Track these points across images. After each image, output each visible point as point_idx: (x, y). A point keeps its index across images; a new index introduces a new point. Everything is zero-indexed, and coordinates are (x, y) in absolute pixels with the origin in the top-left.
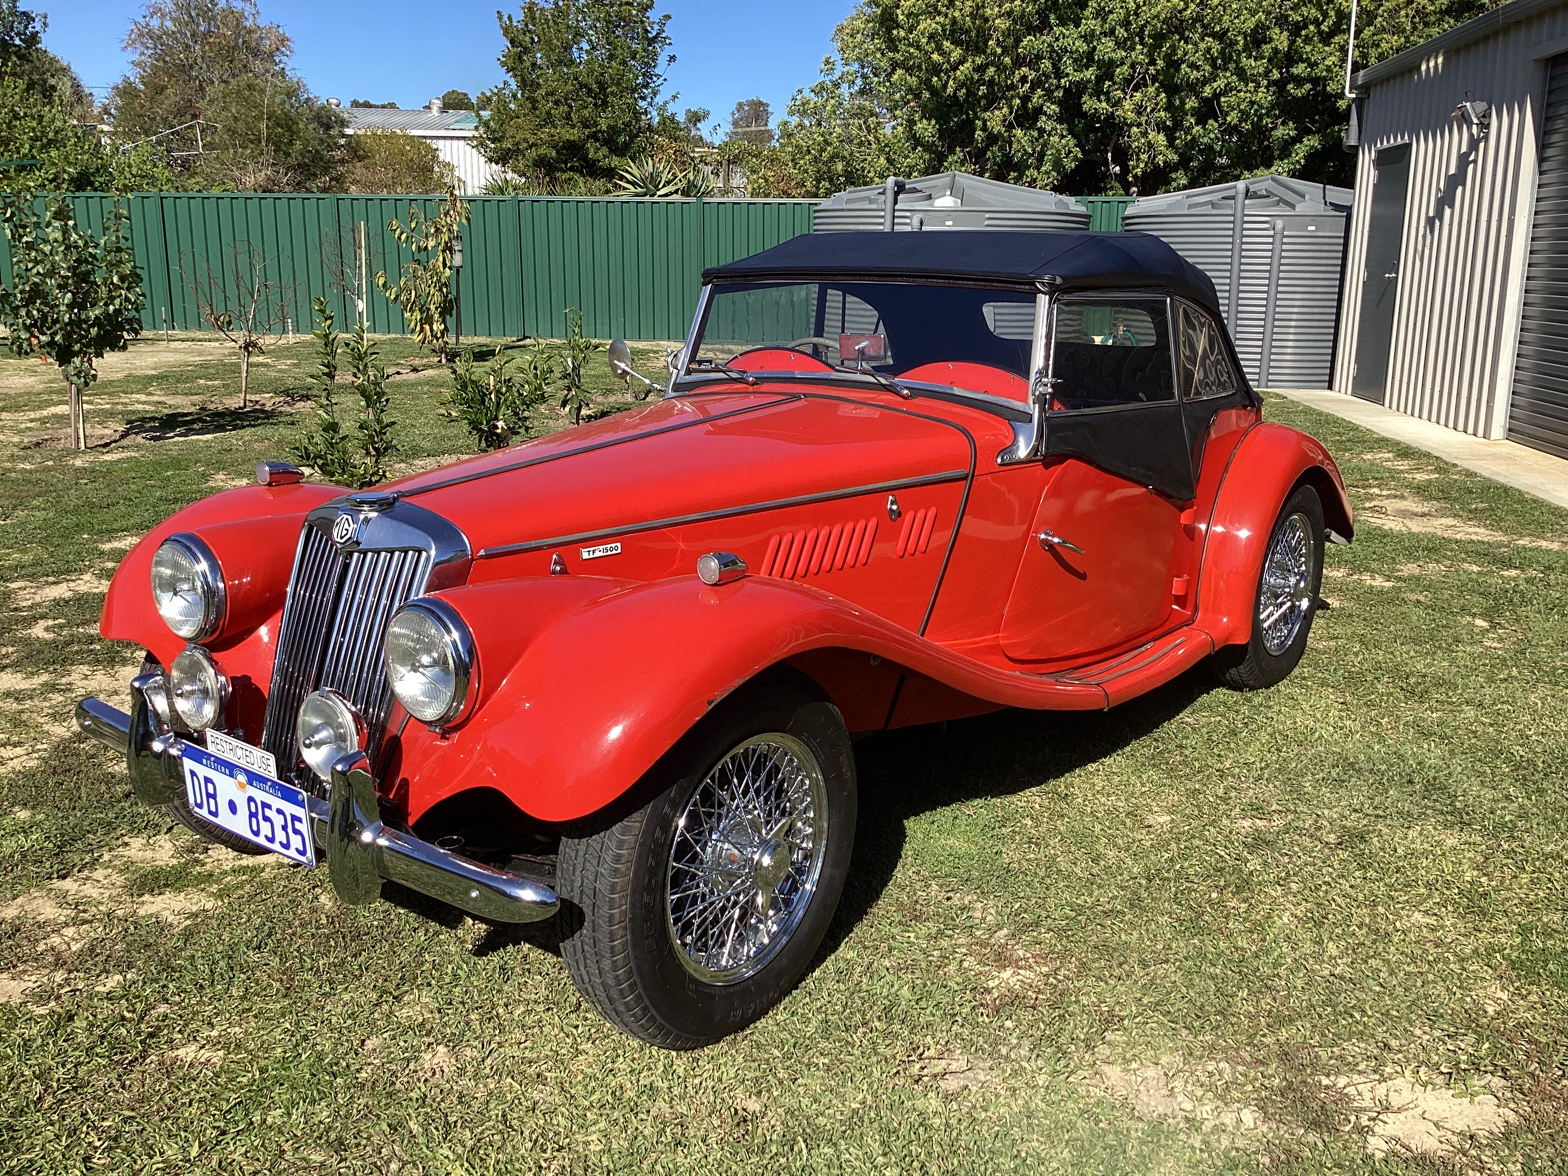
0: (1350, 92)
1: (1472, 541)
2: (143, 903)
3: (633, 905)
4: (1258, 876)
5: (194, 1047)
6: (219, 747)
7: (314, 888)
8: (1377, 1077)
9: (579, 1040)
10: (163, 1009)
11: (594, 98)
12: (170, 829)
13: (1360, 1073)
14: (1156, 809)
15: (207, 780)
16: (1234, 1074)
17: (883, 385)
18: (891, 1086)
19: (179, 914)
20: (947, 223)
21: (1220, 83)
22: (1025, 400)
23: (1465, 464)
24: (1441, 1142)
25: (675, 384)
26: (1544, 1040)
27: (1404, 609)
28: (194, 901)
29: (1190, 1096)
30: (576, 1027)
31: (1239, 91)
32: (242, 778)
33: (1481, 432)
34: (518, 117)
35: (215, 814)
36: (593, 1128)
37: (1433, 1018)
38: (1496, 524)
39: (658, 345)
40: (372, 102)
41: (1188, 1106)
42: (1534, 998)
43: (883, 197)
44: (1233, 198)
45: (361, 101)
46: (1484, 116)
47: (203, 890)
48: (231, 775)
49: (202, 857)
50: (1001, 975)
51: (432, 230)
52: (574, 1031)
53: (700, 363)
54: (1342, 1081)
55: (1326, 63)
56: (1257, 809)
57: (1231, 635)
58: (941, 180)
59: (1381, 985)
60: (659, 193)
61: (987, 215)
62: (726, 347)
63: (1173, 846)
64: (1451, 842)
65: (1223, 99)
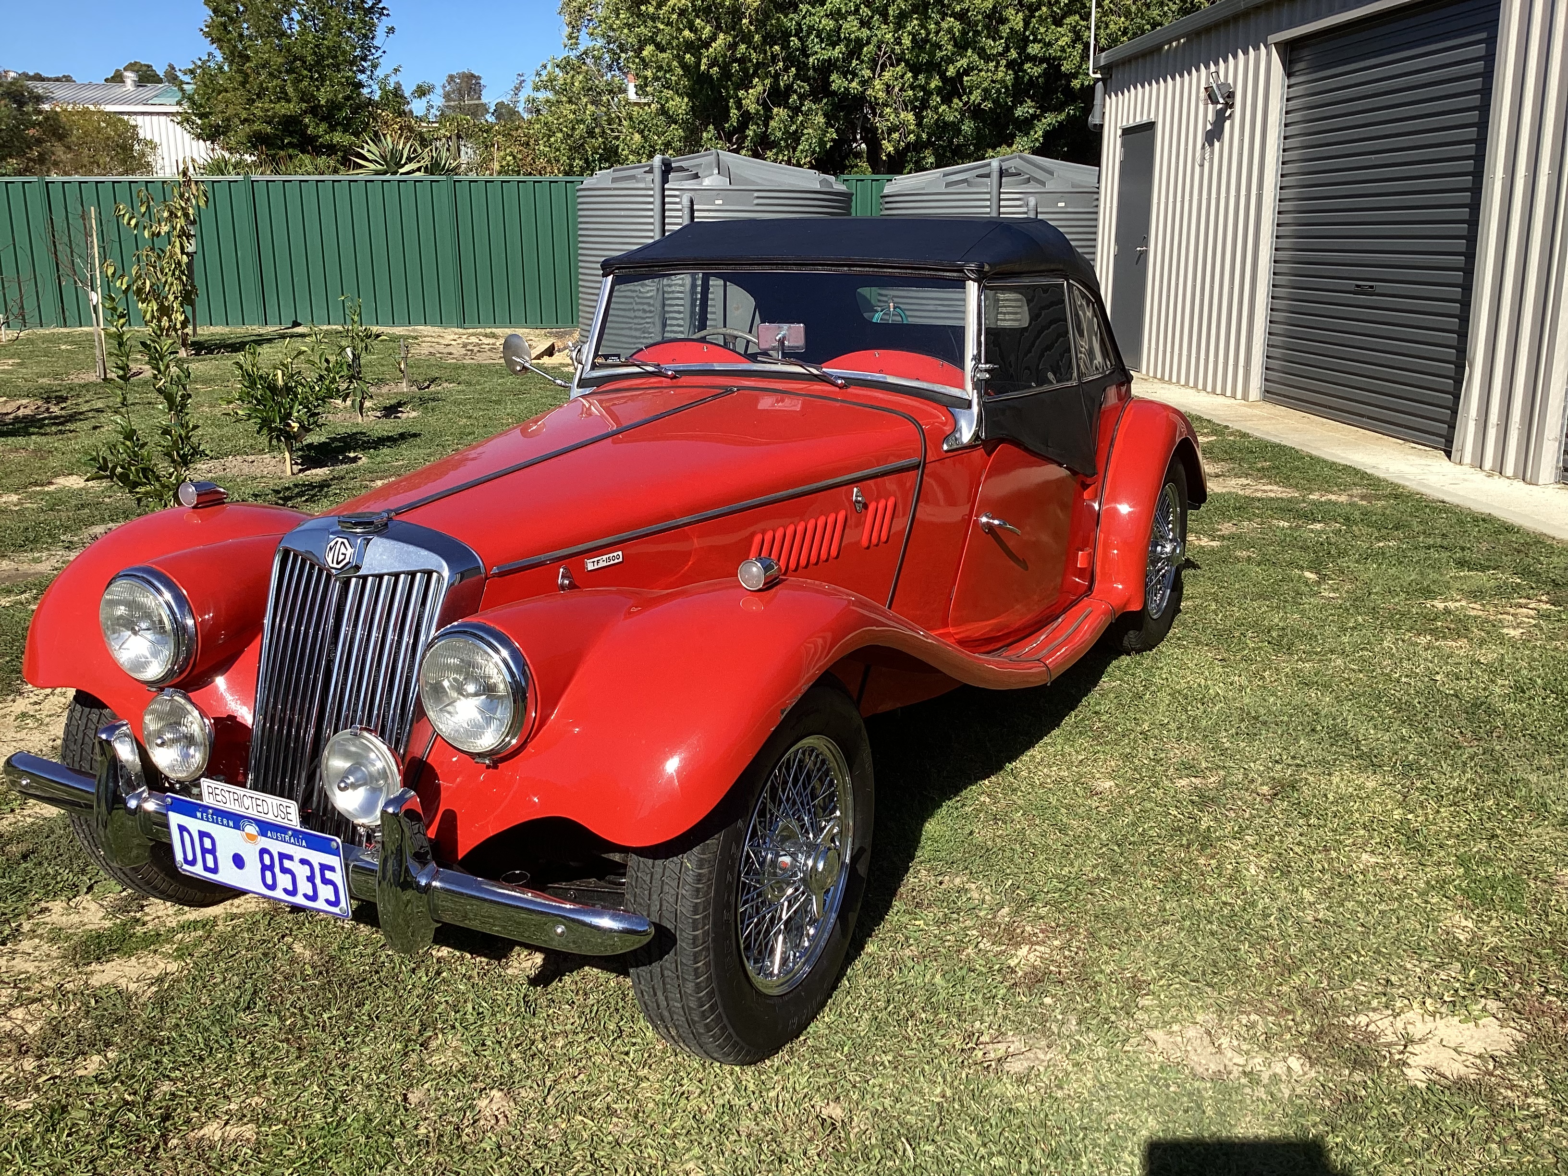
0: (1094, 73)
1: (1272, 499)
2: (92, 973)
3: (715, 924)
4: (1215, 832)
5: (215, 1125)
6: (219, 798)
7: (283, 937)
8: (1390, 1012)
9: (634, 1067)
10: (166, 1087)
11: (310, 71)
12: (90, 888)
13: (1374, 1010)
14: (1098, 776)
15: (202, 835)
16: (1266, 1025)
17: (816, 376)
18: (964, 1076)
19: (138, 981)
20: (717, 202)
21: (963, 63)
22: (962, 386)
23: (1235, 426)
24: (1467, 1067)
25: (580, 379)
26: (1517, 961)
27: (1239, 566)
28: (149, 964)
29: (1238, 1051)
30: (627, 1054)
31: (980, 71)
32: (252, 829)
33: (1239, 395)
34: (227, 91)
35: (215, 871)
36: (686, 1157)
37: (1417, 951)
38: (1286, 481)
39: (414, 330)
40: (44, 75)
41: (1241, 1061)
42: (1494, 923)
43: (649, 177)
44: (988, 176)
45: (31, 74)
46: (1228, 97)
47: (155, 951)
48: (237, 827)
49: (138, 915)
50: (1018, 953)
51: (166, 214)
52: (626, 1058)
53: (606, 357)
54: (1363, 1020)
55: (1060, 43)
56: (1189, 768)
57: (1128, 602)
58: (702, 160)
59: (1363, 925)
60: (401, 171)
61: (756, 194)
62: (488, 331)
63: (1129, 810)
64: (1371, 784)
65: (965, 78)
